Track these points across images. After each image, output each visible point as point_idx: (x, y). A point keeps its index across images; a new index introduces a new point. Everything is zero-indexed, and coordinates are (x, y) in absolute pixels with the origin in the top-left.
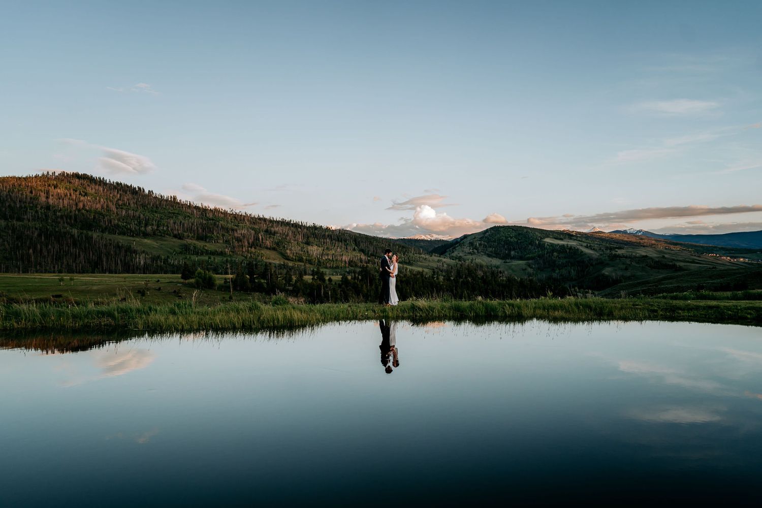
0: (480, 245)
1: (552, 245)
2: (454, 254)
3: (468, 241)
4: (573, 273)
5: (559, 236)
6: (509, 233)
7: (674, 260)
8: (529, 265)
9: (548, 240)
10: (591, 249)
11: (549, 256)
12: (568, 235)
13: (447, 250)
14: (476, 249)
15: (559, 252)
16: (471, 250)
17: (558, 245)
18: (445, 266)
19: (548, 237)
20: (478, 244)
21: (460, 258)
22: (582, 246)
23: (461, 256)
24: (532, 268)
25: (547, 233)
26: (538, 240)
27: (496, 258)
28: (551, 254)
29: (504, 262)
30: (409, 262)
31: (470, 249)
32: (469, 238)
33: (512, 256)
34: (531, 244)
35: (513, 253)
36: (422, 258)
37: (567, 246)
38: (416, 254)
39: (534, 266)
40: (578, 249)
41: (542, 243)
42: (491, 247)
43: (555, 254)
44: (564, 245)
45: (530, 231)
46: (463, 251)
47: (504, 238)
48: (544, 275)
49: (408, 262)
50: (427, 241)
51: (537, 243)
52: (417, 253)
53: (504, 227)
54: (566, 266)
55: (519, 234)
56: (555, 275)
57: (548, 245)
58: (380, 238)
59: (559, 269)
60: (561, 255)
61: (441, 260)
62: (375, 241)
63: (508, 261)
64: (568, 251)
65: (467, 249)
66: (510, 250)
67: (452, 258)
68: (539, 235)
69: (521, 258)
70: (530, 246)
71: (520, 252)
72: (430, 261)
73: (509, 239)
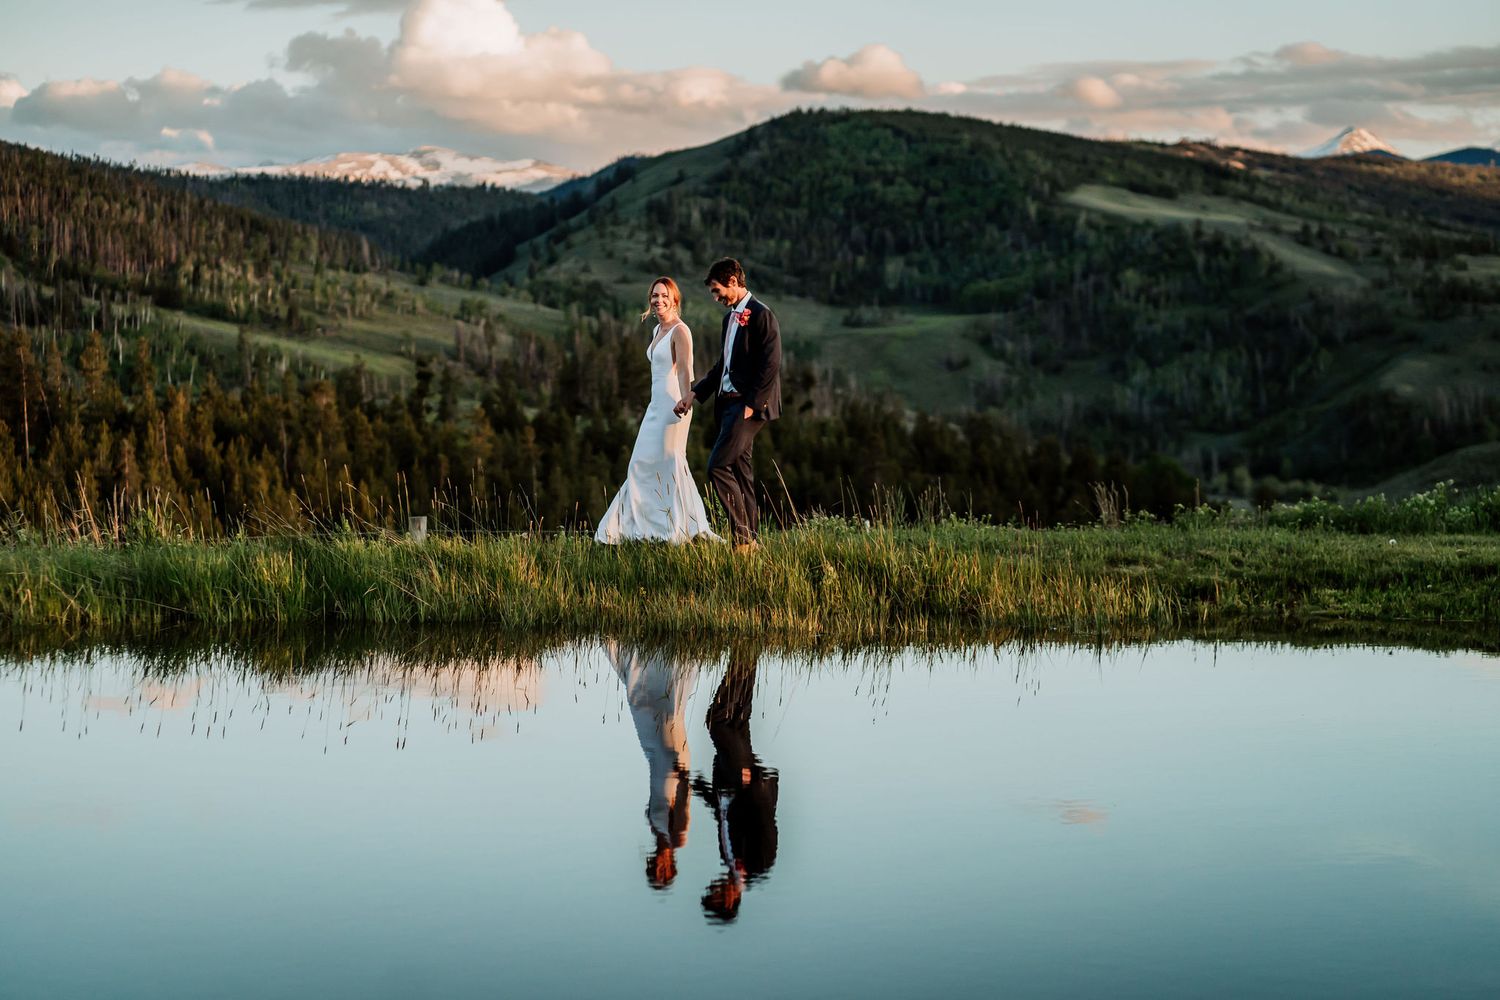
0: (711, 217)
1: (1113, 224)
2: (562, 272)
3: (635, 197)
4: (1227, 390)
5: (1152, 178)
6: (876, 155)
8: (985, 342)
9: (1093, 198)
10: (1327, 251)
11: (1098, 288)
13: (522, 248)
14: (689, 246)
15: (1153, 265)
16: (657, 251)
17: (1148, 223)
18: (504, 338)
19: (1091, 178)
20: (696, 215)
21: (591, 297)
22: (1276, 231)
23: (596, 286)
24: (1000, 355)
25: (1090, 158)
26: (1037, 196)
27: (802, 295)
28: (1106, 280)
29: (848, 323)
30: (292, 313)
31: (652, 241)
32: (646, 179)
33: (892, 286)
34: (993, 216)
35: (894, 267)
36: (366, 289)
37: (1198, 233)
38: (332, 266)
39: (1009, 346)
40: (1254, 253)
41: (1058, 213)
42: (769, 233)
43: (1131, 277)
44: (1174, 230)
45: (996, 145)
46: (610, 255)
47: (848, 182)
48: (1068, 399)
49: (283, 313)
50: (404, 191)
51: (1032, 209)
52: (340, 259)
53: (846, 116)
54: (1188, 347)
55: (933, 161)
56: (1125, 398)
57: (1090, 225)
58: (119, 169)
59: (1152, 364)
60: (1165, 286)
61: (481, 306)
62: (85, 191)
63: (866, 313)
64: (1200, 259)
65: (633, 246)
66: (879, 252)
67: (545, 294)
68: (1045, 167)
69: (940, 300)
70: (992, 231)
71: (935, 264)
72: (413, 311)
73: (877, 185)
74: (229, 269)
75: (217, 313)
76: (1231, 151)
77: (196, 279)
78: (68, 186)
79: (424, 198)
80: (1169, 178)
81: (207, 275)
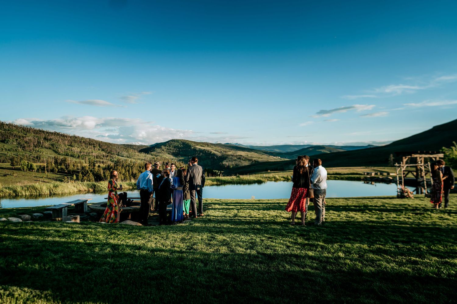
1: (200, 149)
2: (153, 153)
5: (202, 145)
7: (252, 157)
9: (198, 147)
10: (217, 151)
12: (207, 144)
13: (149, 151)
15: (203, 153)
17: (202, 149)
19: (198, 145)
20: (164, 148)
22: (213, 150)
25: (198, 144)
26: (193, 147)
27: (173, 155)
28: (199, 154)
34: (190, 148)
35: (181, 152)
36: (136, 154)
37: (207, 150)
38: (133, 152)
40: (211, 152)
41: (195, 148)
42: (170, 150)
43: (201, 153)
44: (205, 150)
49: (129, 156)
50: (137, 146)
53: (177, 140)
55: (184, 144)
57: (198, 149)
61: (146, 156)
64: (207, 152)
65: (158, 151)
67: (151, 155)
68: (194, 144)
69: (185, 156)
71: (185, 152)
72: (141, 156)
73: (180, 146)
74: (124, 152)
75: (123, 156)
76: (208, 143)
77: (121, 154)
78: (109, 145)
79: (139, 146)
80: (204, 145)
81: (122, 153)
